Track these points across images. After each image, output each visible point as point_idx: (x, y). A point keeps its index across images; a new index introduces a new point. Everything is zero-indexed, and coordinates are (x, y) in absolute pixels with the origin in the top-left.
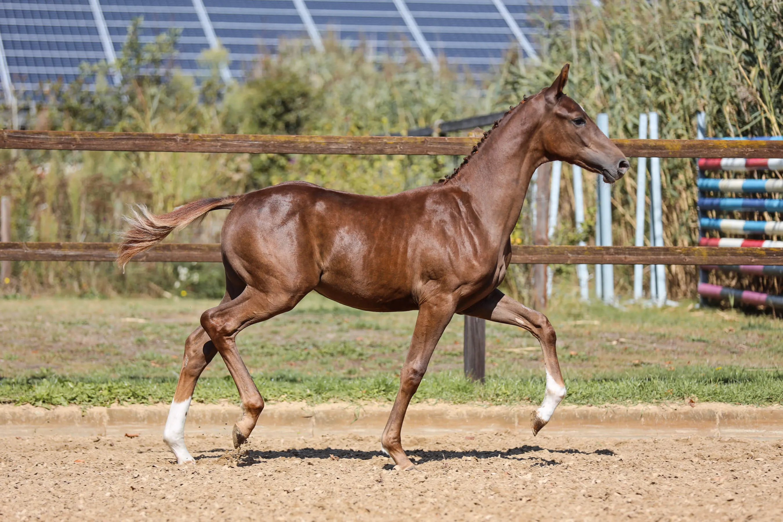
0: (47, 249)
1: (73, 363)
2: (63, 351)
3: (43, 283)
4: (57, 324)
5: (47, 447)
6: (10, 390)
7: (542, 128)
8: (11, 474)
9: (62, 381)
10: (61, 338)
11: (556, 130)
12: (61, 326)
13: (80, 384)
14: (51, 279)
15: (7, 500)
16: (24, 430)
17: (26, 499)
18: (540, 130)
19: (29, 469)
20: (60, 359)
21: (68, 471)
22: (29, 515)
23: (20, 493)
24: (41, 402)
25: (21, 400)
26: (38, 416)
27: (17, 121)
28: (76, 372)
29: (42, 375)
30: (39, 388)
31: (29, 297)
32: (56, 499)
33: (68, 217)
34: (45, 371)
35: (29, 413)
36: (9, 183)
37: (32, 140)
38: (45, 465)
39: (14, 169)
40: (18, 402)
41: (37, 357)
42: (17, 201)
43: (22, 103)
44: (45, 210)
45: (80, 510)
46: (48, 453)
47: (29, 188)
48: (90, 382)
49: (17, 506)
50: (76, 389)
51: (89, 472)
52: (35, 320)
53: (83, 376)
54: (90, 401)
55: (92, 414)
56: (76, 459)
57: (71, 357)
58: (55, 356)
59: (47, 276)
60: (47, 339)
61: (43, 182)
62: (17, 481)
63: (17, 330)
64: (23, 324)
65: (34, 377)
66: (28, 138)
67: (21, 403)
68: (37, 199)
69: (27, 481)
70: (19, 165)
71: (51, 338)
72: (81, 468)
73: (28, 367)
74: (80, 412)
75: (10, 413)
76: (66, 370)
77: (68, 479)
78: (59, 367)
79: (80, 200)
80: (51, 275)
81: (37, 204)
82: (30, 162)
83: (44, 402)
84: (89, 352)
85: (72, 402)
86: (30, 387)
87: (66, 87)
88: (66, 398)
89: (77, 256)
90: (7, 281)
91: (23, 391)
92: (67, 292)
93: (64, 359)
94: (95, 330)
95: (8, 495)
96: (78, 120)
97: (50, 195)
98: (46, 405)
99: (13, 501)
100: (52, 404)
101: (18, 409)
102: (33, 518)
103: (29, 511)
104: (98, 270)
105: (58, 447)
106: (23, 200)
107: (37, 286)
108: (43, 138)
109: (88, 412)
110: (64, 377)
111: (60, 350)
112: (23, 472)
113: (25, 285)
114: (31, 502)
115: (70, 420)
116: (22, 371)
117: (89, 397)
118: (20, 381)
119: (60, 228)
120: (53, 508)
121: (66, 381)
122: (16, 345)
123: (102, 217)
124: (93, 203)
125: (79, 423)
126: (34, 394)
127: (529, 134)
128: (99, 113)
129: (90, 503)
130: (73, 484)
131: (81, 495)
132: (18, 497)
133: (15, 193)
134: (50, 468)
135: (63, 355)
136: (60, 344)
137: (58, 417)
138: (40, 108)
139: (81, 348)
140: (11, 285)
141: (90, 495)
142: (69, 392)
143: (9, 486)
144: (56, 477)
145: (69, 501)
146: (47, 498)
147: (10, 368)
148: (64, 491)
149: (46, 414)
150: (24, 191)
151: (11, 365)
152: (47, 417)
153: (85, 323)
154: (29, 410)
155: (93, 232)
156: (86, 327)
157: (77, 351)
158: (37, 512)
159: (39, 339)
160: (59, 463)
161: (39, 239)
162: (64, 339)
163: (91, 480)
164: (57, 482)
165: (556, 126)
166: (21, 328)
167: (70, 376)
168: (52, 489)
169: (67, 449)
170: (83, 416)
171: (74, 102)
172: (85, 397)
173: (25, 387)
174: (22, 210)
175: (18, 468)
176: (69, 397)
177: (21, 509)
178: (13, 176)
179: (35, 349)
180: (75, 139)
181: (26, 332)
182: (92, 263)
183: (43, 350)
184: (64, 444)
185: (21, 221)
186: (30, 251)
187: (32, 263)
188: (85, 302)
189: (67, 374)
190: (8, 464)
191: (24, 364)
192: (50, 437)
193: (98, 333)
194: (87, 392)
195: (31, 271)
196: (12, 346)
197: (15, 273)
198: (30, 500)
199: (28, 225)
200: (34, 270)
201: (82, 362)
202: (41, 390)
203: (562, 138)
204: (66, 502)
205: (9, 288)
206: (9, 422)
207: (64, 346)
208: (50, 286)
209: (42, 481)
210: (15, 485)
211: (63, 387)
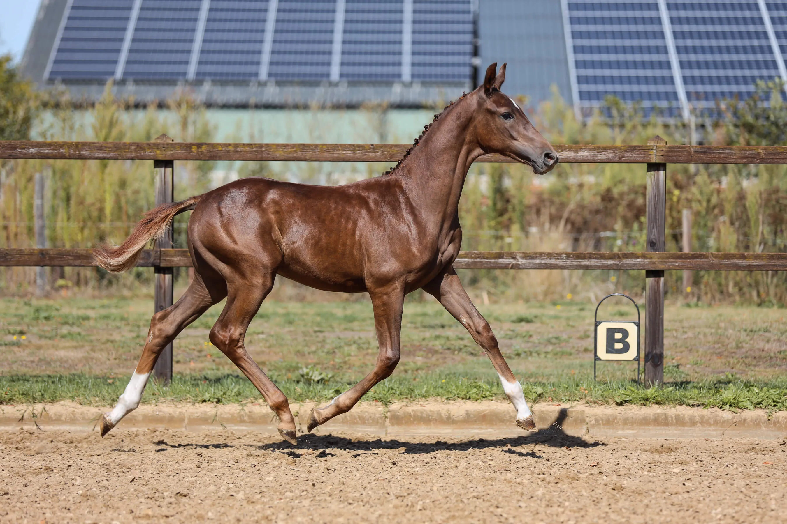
0: (732, 259)
1: (757, 369)
2: (746, 357)
3: (723, 292)
4: (739, 331)
5: (735, 448)
6: (698, 394)
7: (476, 123)
8: (703, 474)
9: (748, 386)
10: (744, 345)
11: (487, 124)
12: (743, 334)
13: (765, 389)
14: (731, 289)
15: (701, 499)
16: (713, 432)
17: (720, 498)
18: (474, 124)
19: (720, 470)
20: (743, 364)
21: (758, 473)
22: (725, 513)
23: (714, 492)
24: (728, 406)
25: (709, 404)
26: (726, 419)
27: (695, 137)
28: (760, 377)
29: (727, 380)
30: (726, 392)
31: (710, 305)
32: (748, 498)
33: (746, 229)
34: (730, 376)
35: (717, 416)
36: (690, 196)
37: (717, 155)
38: (735, 466)
39: (694, 183)
40: (707, 406)
41: (722, 363)
42: (697, 214)
43: (700, 121)
44: (724, 222)
45: (772, 510)
46: (737, 455)
47: (709, 201)
48: (774, 387)
49: (712, 505)
50: (761, 394)
51: (778, 474)
52: (719, 328)
53: (767, 381)
54: (775, 406)
55: (778, 418)
56: (765, 461)
57: (754, 363)
58: (738, 362)
59: (727, 286)
60: (729, 346)
61: (722, 196)
62: (710, 481)
63: (701, 336)
64: (707, 331)
65: (720, 382)
66: (714, 153)
67: (709, 407)
68: (716, 211)
69: (719, 481)
70: (699, 179)
71: (734, 344)
72: (770, 470)
73: (713, 372)
74: (766, 416)
75: (699, 416)
76: (750, 375)
77: (759, 480)
78: (743, 372)
79: (757, 213)
80: (731, 284)
81: (716, 217)
82: (709, 175)
83: (731, 406)
84: (771, 358)
85: (758, 406)
86: (717, 392)
87: (741, 105)
88: (752, 402)
89: (761, 266)
90: (689, 289)
91: (711, 395)
92: (746, 301)
93: (748, 365)
94: (776, 338)
95: (702, 494)
96: (754, 136)
97: (728, 207)
98: (732, 409)
99: (707, 500)
100: (739, 408)
101: (706, 412)
102: (728, 517)
103: (723, 510)
104: (775, 280)
105: (746, 449)
106: (704, 212)
107: (718, 296)
108: (728, 153)
109: (774, 416)
110: (749, 382)
111: (743, 356)
112: (714, 472)
113: (706, 294)
114: (725, 501)
115: (757, 423)
116: (708, 375)
117: (774, 402)
118: (707, 385)
119: (738, 240)
120: (747, 508)
121: (752, 386)
122: (701, 351)
123: (779, 229)
124: (769, 215)
125: (765, 427)
126: (721, 398)
127: (464, 127)
128: (774, 129)
129: (782, 504)
130: (763, 485)
131: (772, 496)
132: (712, 496)
133: (695, 206)
134: (740, 469)
135: (747, 361)
136: (743, 350)
137: (745, 420)
138: (716, 125)
139: (763, 354)
140: (693, 294)
141: (781, 496)
142: (755, 397)
143: (702, 485)
144: (747, 478)
145: (761, 501)
146: (740, 497)
147: (696, 372)
148: (755, 491)
149: (734, 418)
150: (705, 204)
151: (698, 370)
152: (734, 420)
153: (766, 331)
154: (717, 413)
155: (770, 243)
156: (767, 334)
157: (760, 357)
158: (731, 511)
159: (723, 346)
160: (748, 464)
161: (718, 250)
162: (747, 346)
163: (780, 482)
164: (748, 482)
165: (487, 120)
166: (705, 335)
167: (755, 382)
168: (743, 489)
169: (755, 451)
170: (769, 420)
171: (750, 119)
172: (770, 401)
173: (712, 391)
174: (702, 223)
175: (709, 468)
176: (755, 401)
177: (715, 507)
178: (694, 189)
179: (720, 355)
180: (759, 154)
181: (710, 339)
182: (770, 273)
183: (727, 356)
184: (751, 447)
185: (701, 232)
186: (715, 261)
187: (713, 272)
188: (764, 310)
189: (752, 380)
190: (700, 464)
191: (710, 369)
192: (738, 439)
193: (779, 340)
194: (773, 397)
195: (711, 281)
196: (697, 352)
197: (696, 282)
198: (724, 499)
199: (708, 237)
200: (714, 279)
201: (765, 368)
202: (727, 394)
203: (493, 131)
204: (758, 502)
205: (690, 296)
206: (698, 424)
207: (747, 352)
208: (730, 295)
209: (733, 482)
210: (708, 485)
211: (748, 391)
